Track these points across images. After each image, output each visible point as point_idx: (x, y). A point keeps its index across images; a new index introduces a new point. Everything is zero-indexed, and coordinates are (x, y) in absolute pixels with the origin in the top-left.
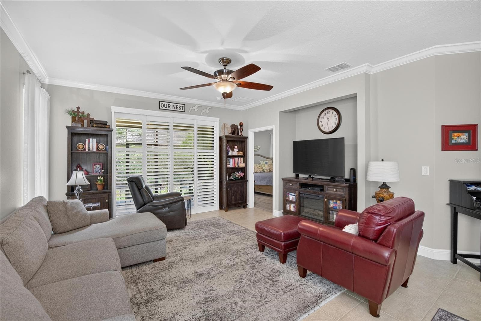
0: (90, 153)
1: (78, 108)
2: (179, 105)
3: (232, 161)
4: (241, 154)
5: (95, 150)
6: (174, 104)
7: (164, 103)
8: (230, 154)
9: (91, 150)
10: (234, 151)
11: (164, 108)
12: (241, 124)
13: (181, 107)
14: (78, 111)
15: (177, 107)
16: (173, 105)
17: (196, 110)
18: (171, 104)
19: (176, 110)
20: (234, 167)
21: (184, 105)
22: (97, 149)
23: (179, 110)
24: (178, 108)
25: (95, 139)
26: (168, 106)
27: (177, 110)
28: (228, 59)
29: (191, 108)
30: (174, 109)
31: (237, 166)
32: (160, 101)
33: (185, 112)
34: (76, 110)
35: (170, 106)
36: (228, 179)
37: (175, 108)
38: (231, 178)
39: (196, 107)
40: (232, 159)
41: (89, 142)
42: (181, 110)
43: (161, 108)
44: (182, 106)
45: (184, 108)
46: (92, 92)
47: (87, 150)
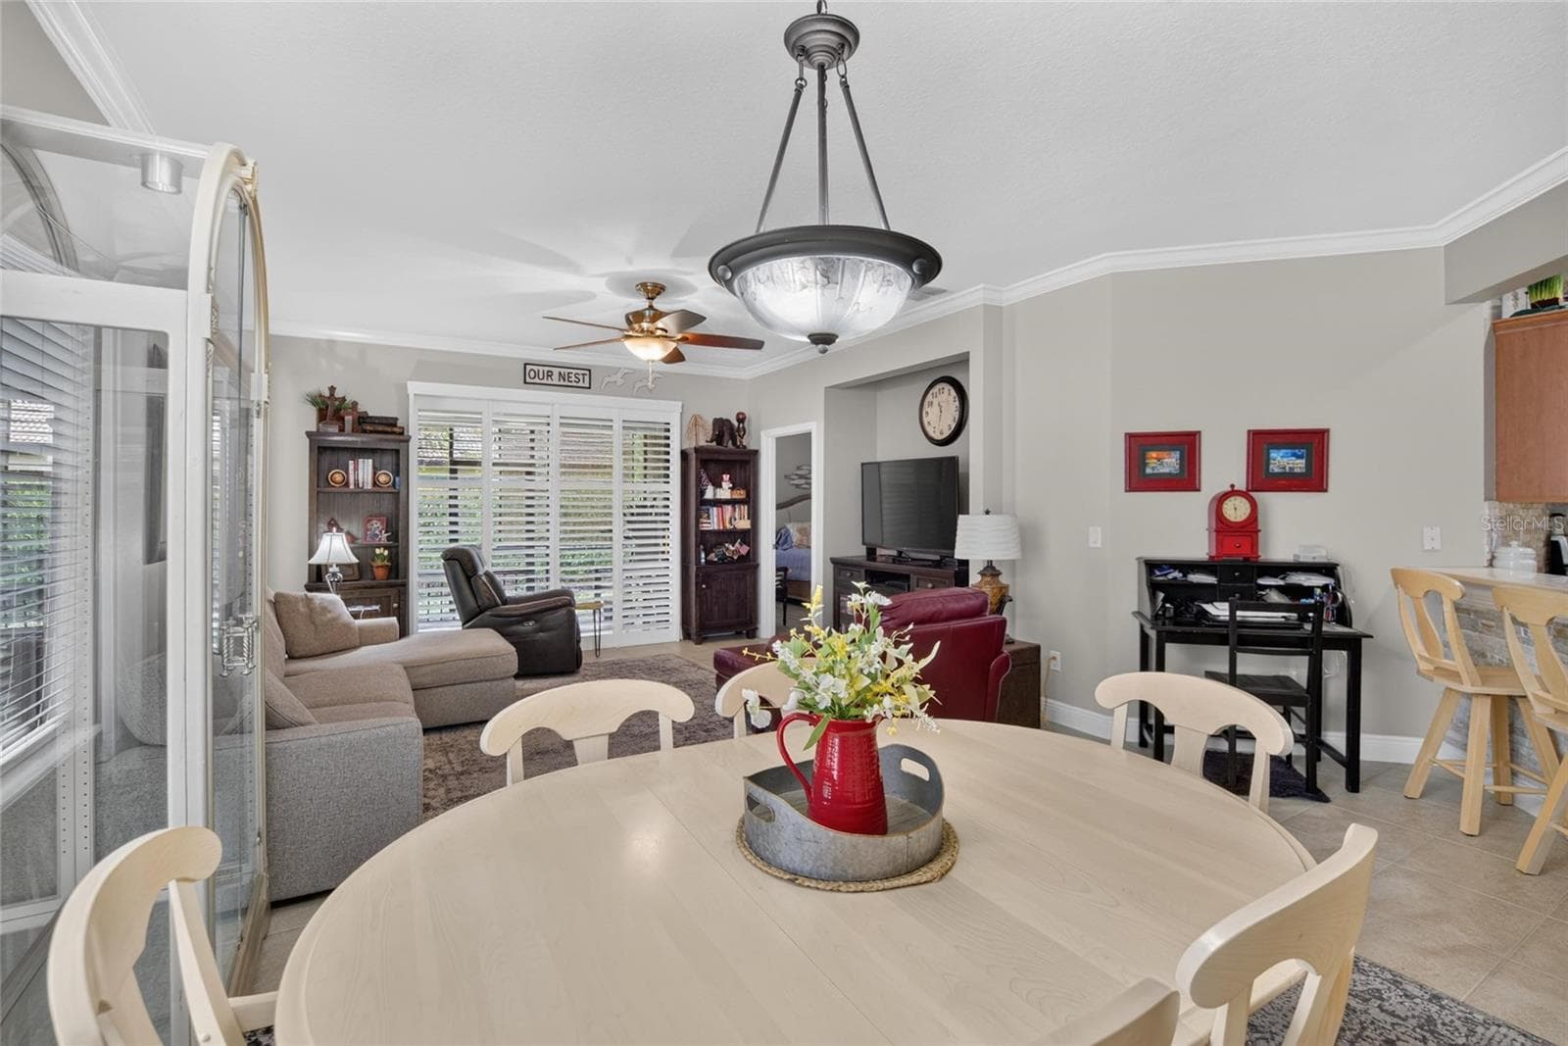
0: (360, 492)
1: (332, 389)
2: (574, 371)
3: (715, 514)
4: (740, 494)
5: (369, 486)
6: (562, 370)
7: (535, 368)
8: (709, 494)
9: (361, 486)
10: (721, 487)
11: (537, 380)
12: (741, 417)
13: (581, 377)
14: (332, 395)
15: (569, 377)
16: (560, 373)
17: (618, 384)
18: (556, 371)
19: (566, 383)
20: (721, 528)
21: (587, 372)
22: (374, 484)
23: (575, 384)
24: (573, 379)
25: (370, 461)
26: (548, 376)
27: (570, 384)
28: (655, 285)
29: (607, 379)
30: (562, 383)
31: (728, 526)
32: (526, 364)
33: (589, 388)
34: (327, 393)
35: (550, 376)
36: (703, 561)
37: (564, 380)
38: (712, 557)
39: (620, 375)
40: (715, 509)
41: (356, 469)
42: (581, 384)
43: (528, 380)
44: (583, 374)
45: (587, 378)
46: (362, 348)
47: (352, 487)
